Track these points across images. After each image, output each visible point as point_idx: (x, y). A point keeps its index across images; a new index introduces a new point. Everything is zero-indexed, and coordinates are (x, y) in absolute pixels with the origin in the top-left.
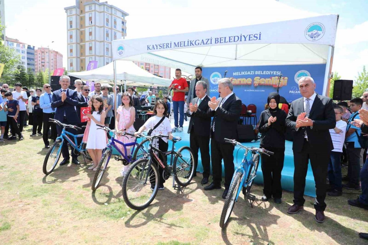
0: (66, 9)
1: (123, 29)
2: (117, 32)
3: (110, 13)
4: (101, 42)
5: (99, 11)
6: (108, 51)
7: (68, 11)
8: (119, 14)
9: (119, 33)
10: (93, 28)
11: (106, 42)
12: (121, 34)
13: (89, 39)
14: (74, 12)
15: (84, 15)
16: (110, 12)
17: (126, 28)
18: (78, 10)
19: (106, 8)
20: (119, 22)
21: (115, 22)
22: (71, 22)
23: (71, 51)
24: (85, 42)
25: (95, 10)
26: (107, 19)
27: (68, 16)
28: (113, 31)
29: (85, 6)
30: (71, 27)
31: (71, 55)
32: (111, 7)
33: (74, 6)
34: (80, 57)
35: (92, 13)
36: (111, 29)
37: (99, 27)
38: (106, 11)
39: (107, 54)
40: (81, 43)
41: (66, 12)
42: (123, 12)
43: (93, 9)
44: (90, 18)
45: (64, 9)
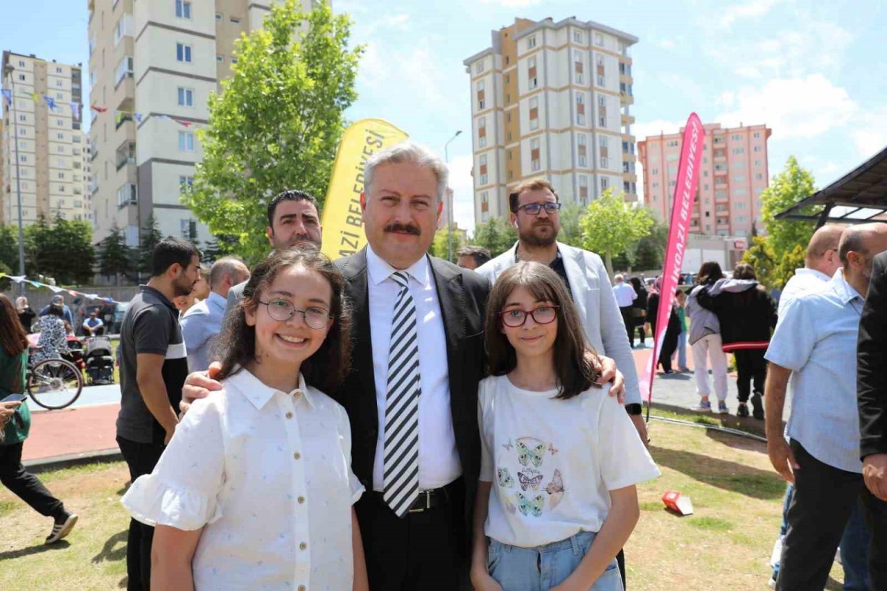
0: (469, 63)
1: (623, 86)
2: (607, 95)
3: (587, 45)
4: (562, 131)
5: (554, 46)
6: (584, 154)
7: (474, 67)
8: (611, 44)
9: (613, 97)
10: (541, 96)
11: (578, 129)
12: (618, 99)
13: (532, 130)
14: (488, 64)
15: (514, 67)
16: (585, 43)
17: (631, 80)
18: (499, 57)
19: (575, 34)
20: (612, 66)
21: (601, 69)
22: (481, 95)
23: (483, 169)
24: (519, 138)
25: (544, 47)
26: (577, 63)
27: (473, 80)
28: (596, 94)
29: (516, 41)
30: (482, 105)
31: (484, 181)
32: (589, 27)
33: (489, 49)
34: (507, 183)
35: (535, 58)
36: (591, 89)
37: (556, 90)
38: (575, 40)
39: (582, 164)
40: (506, 144)
41: (469, 71)
42: (620, 35)
43: (539, 43)
44: (532, 72)
45: (462, 63)
